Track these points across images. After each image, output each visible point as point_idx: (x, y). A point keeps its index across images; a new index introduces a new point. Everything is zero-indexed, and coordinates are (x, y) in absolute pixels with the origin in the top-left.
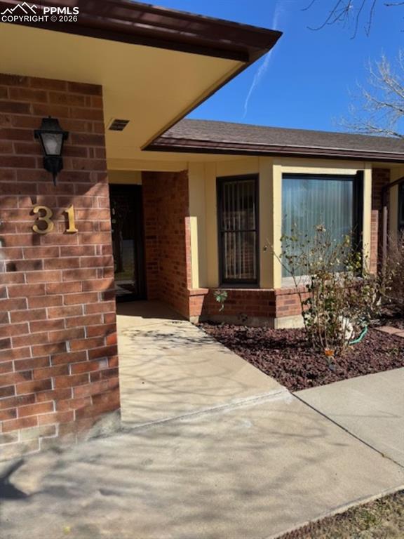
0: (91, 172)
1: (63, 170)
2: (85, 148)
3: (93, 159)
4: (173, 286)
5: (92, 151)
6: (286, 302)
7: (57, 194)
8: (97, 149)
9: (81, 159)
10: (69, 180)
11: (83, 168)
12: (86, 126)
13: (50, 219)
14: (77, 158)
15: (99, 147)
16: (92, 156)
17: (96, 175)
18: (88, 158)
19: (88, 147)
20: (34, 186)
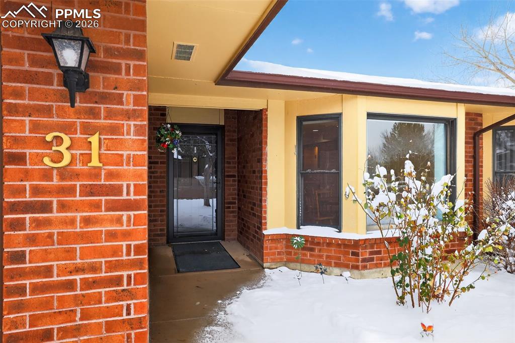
0: (125, 93)
1: (90, 90)
2: (120, 64)
3: (129, 77)
4: (249, 228)
5: (128, 68)
6: (371, 253)
7: (78, 118)
8: (135, 65)
9: (113, 76)
10: (96, 102)
11: (116, 88)
12: (123, 38)
13: (67, 149)
14: (108, 76)
15: (137, 63)
16: (128, 73)
17: (132, 97)
18: (123, 75)
19: (123, 63)
20: (50, 107)
